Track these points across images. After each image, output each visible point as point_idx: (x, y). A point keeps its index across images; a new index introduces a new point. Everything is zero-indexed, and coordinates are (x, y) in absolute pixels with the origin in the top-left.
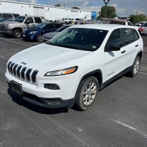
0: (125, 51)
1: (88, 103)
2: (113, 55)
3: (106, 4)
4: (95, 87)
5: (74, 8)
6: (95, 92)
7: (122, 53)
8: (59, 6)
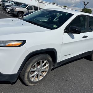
0: (86, 37)
1: (37, 80)
2: (73, 38)
3: (85, 5)
4: (47, 65)
5: (64, 6)
6: (47, 70)
7: (84, 37)
8: (55, 3)
